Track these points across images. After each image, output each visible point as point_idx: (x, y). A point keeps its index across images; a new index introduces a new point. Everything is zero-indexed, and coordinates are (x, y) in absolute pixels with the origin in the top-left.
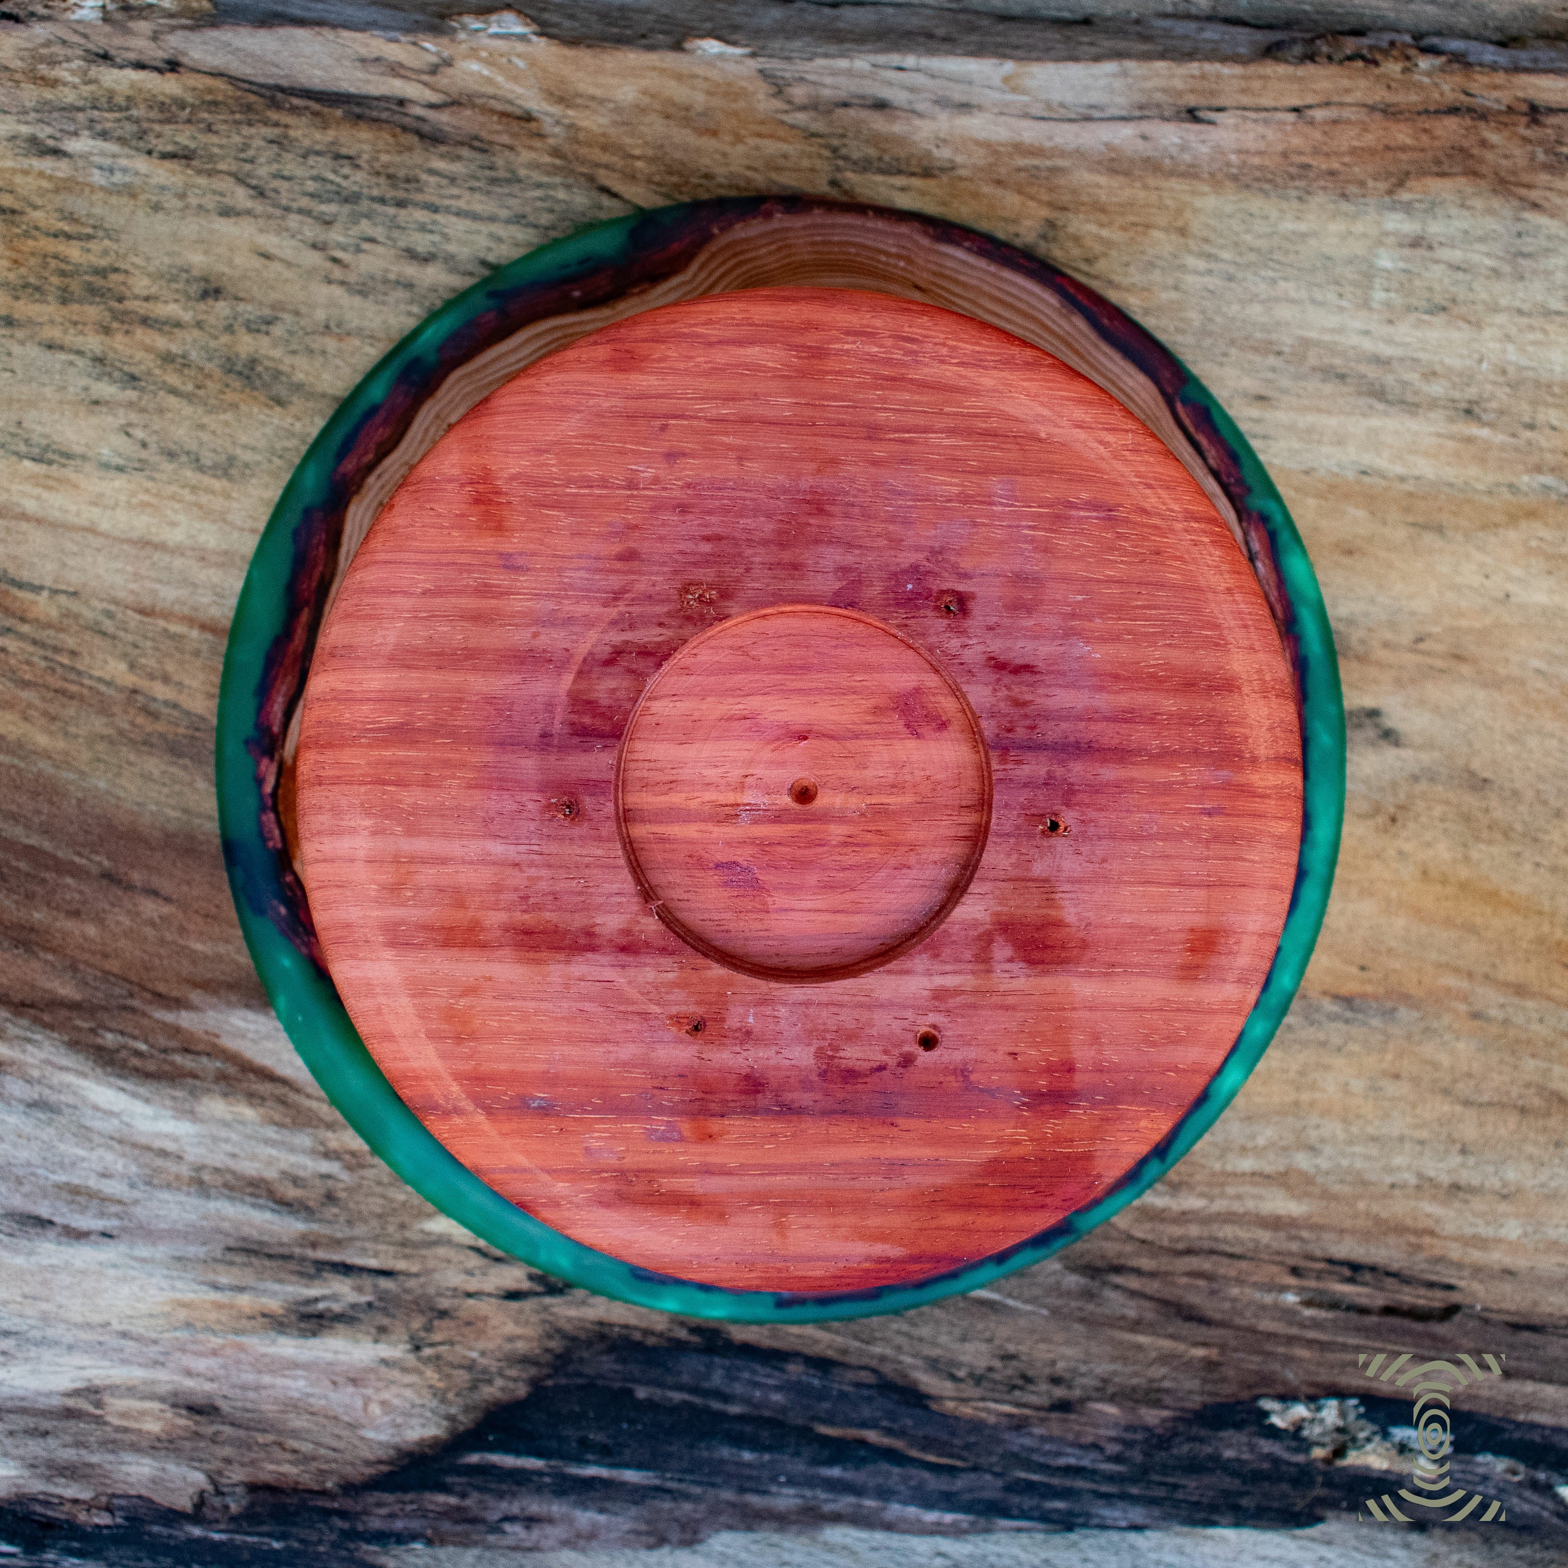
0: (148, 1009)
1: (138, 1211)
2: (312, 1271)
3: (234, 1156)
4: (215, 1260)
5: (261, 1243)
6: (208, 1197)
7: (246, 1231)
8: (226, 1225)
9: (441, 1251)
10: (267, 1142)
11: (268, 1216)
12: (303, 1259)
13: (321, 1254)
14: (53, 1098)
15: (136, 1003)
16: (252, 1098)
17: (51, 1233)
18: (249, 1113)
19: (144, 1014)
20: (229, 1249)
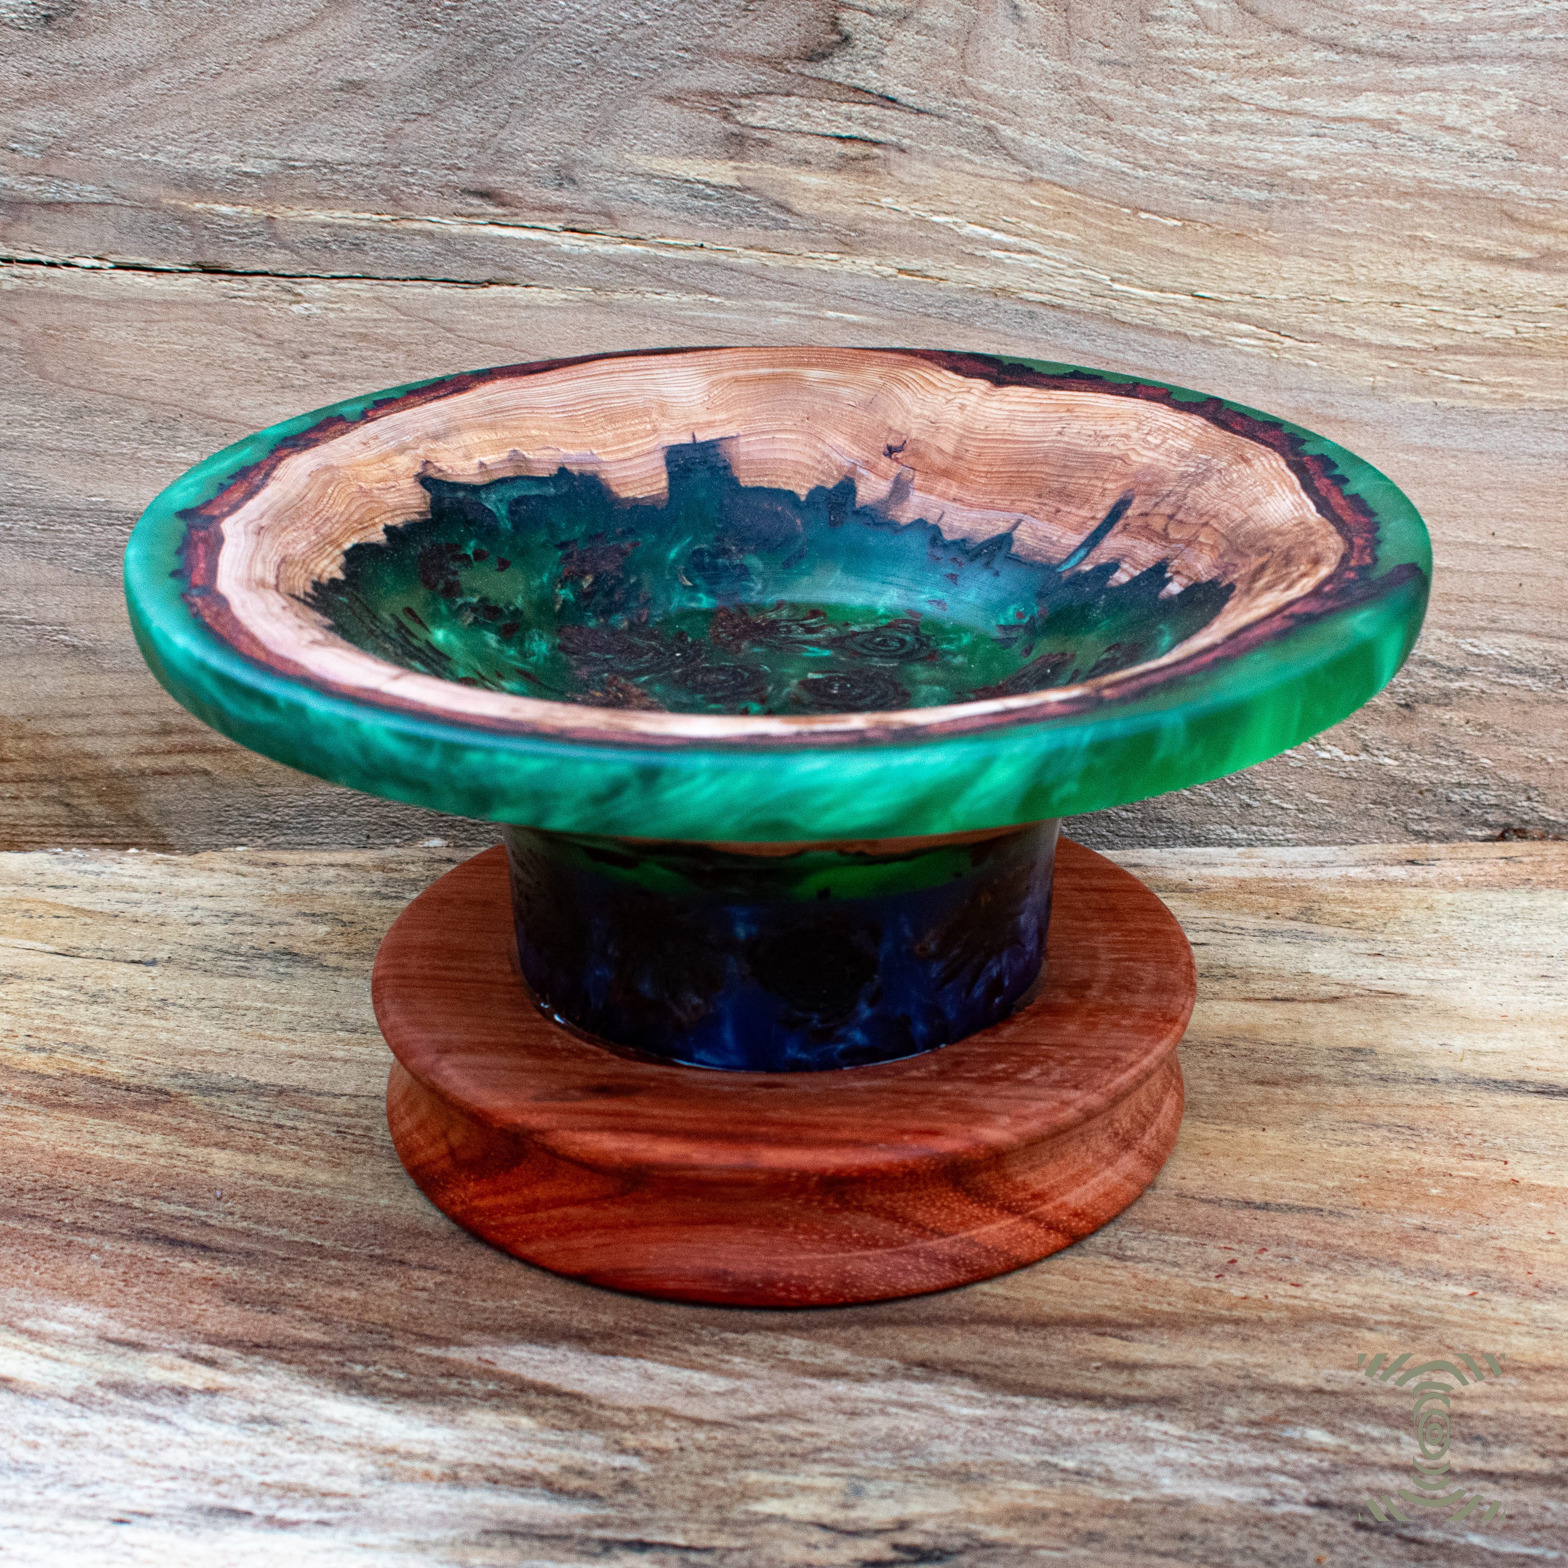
0: (410, 1347)
1: (369, 1503)
2: (598, 1550)
3: (501, 1455)
4: (466, 1542)
5: (531, 1526)
6: (465, 1487)
7: (510, 1516)
8: (486, 1512)
9: (774, 1527)
10: (545, 1443)
11: (542, 1503)
12: (588, 1540)
13: (609, 1534)
14: (279, 1414)
15: (398, 1343)
16: (529, 1409)
17: (247, 1522)
18: (525, 1422)
19: (405, 1350)
20: (487, 1532)
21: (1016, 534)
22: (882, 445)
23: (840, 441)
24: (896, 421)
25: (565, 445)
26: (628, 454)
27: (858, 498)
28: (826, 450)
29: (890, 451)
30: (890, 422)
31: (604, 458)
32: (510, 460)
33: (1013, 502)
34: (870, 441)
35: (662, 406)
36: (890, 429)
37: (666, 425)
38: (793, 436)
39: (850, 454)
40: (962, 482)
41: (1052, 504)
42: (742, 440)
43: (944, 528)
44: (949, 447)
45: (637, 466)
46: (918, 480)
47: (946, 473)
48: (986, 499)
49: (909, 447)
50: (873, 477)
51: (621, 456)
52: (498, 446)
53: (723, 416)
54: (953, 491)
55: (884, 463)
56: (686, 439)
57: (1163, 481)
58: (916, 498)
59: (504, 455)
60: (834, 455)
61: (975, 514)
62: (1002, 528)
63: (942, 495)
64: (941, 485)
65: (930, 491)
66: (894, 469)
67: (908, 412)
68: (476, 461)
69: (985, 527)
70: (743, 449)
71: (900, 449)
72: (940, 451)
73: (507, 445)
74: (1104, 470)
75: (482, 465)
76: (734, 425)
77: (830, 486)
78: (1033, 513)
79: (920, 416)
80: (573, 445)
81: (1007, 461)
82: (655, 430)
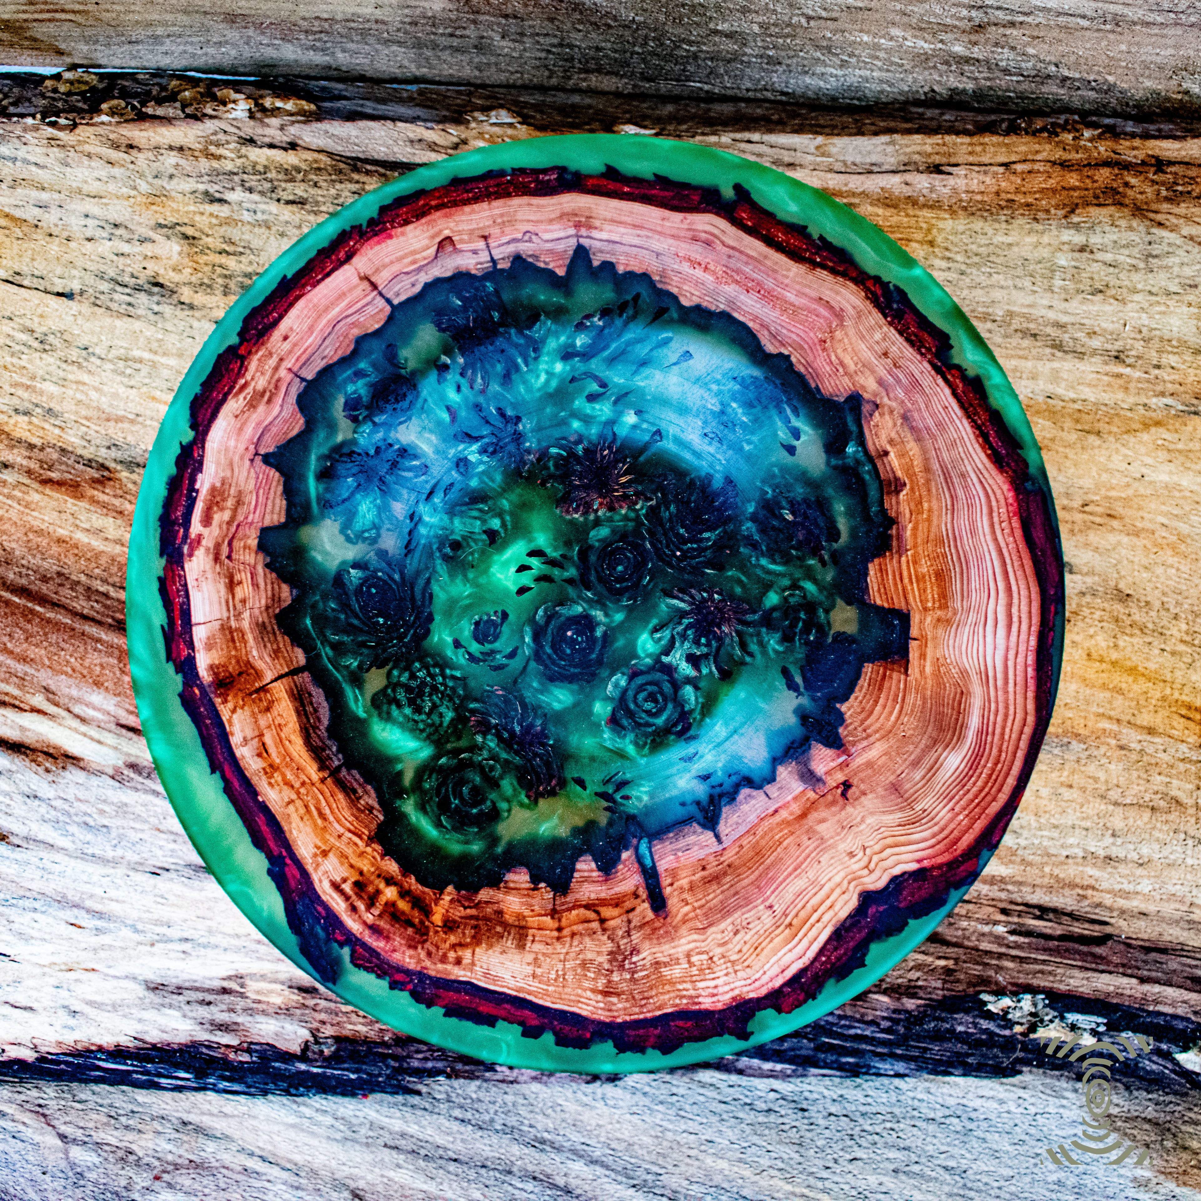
21: (710, 834)
22: (855, 781)
23: (873, 753)
24: (869, 802)
25: (915, 529)
26: (906, 581)
27: (820, 746)
28: (872, 739)
29: (847, 785)
30: (870, 796)
31: (903, 559)
32: (897, 479)
33: (741, 847)
34: (862, 775)
35: (949, 622)
36: (864, 794)
37: (929, 620)
38: (893, 718)
39: (859, 755)
40: (786, 823)
41: (712, 870)
42: (903, 677)
43: (755, 793)
44: (821, 828)
45: (896, 584)
46: (811, 795)
47: (804, 815)
48: (760, 832)
49: (841, 801)
50: (833, 764)
51: (905, 574)
52: (909, 469)
53: (928, 669)
54: (784, 814)
55: (840, 777)
56: (914, 632)
57: (648, 937)
58: (798, 787)
59: (899, 474)
60: (865, 743)
61: (752, 818)
62: (722, 828)
63: (786, 806)
64: (796, 808)
65: (795, 799)
66: (831, 782)
67: (872, 814)
68: (889, 448)
69: (734, 818)
70: (895, 675)
71: (844, 795)
72: (823, 821)
73: (910, 478)
74: (706, 915)
75: (886, 453)
76: (918, 675)
77: (840, 730)
78: (718, 854)
79: (863, 820)
80: (915, 535)
81: (779, 860)
82: (926, 609)
